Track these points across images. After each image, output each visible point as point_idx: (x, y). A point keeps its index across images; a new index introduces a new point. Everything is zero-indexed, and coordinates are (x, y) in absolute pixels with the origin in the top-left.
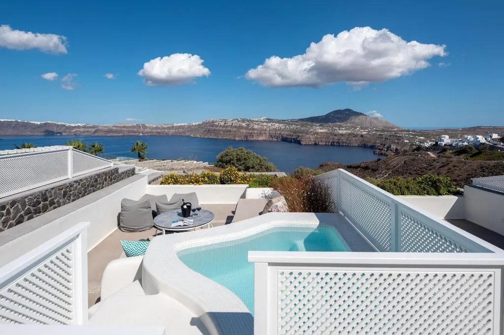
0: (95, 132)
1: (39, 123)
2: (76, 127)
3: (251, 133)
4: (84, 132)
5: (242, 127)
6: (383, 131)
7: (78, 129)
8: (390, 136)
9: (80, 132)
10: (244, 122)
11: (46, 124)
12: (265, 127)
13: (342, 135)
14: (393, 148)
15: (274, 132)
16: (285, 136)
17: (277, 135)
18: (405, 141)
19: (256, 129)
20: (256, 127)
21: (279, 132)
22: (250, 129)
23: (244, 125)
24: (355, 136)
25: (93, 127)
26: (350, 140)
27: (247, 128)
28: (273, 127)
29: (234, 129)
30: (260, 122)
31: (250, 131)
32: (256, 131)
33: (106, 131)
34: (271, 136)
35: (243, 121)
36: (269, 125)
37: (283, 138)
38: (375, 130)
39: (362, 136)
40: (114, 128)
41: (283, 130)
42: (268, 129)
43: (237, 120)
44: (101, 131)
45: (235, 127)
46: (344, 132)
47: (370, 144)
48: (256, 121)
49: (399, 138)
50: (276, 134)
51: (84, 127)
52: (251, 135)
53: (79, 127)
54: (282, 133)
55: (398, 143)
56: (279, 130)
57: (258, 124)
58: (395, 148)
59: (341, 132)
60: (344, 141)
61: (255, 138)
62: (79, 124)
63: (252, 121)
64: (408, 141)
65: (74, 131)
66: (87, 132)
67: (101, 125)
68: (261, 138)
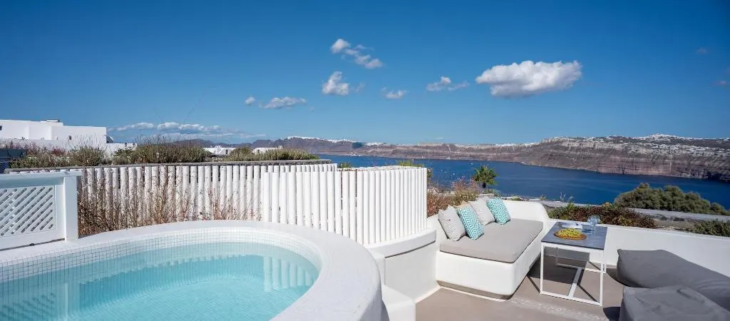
0: (393, 153)
1: (336, 142)
2: (372, 146)
4: (381, 153)
5: (614, 152)
7: (375, 150)
9: (377, 153)
10: (618, 143)
11: (342, 142)
12: (664, 152)
15: (685, 162)
16: (713, 171)
19: (643, 156)
20: (643, 151)
21: (698, 163)
22: (631, 156)
23: (618, 147)
25: (391, 147)
27: (624, 153)
28: (684, 152)
29: (598, 154)
30: (652, 142)
32: (642, 160)
33: (405, 153)
34: (679, 169)
35: (616, 140)
36: (674, 148)
37: (709, 174)
40: (415, 149)
41: (710, 159)
42: (671, 156)
43: (604, 138)
44: (400, 152)
45: (600, 150)
50: (689, 164)
51: (381, 147)
52: (633, 164)
53: (375, 147)
54: (706, 164)
56: (699, 158)
57: (648, 147)
61: (640, 171)
62: (376, 144)
63: (635, 141)
65: (370, 151)
66: (384, 153)
67: (400, 145)
68: (654, 172)
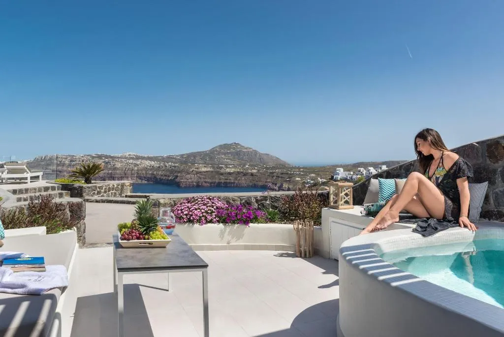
3: (111, 173)
6: (273, 168)
8: (282, 173)
13: (230, 174)
14: (285, 188)
17: (148, 176)
18: (297, 179)
24: (245, 175)
26: (239, 180)
31: (110, 171)
38: (266, 168)
39: (252, 175)
46: (232, 170)
47: (260, 184)
48: (118, 158)
49: (291, 176)
55: (289, 181)
58: (287, 186)
59: (228, 170)
60: (232, 181)
64: (299, 179)
